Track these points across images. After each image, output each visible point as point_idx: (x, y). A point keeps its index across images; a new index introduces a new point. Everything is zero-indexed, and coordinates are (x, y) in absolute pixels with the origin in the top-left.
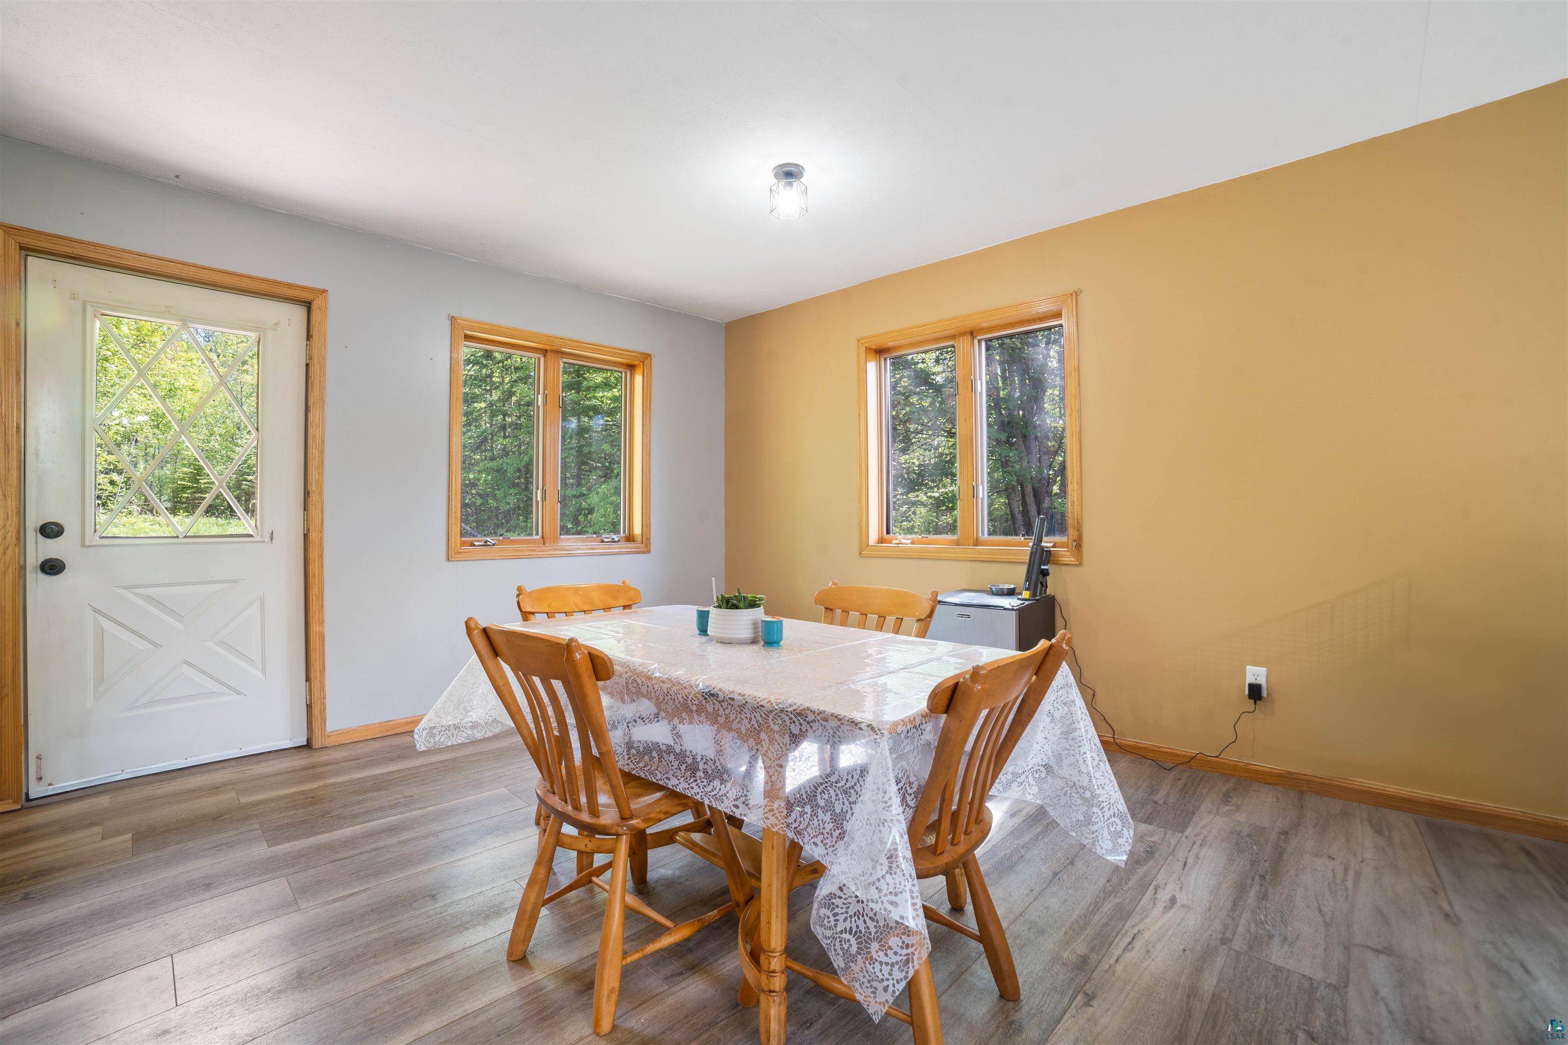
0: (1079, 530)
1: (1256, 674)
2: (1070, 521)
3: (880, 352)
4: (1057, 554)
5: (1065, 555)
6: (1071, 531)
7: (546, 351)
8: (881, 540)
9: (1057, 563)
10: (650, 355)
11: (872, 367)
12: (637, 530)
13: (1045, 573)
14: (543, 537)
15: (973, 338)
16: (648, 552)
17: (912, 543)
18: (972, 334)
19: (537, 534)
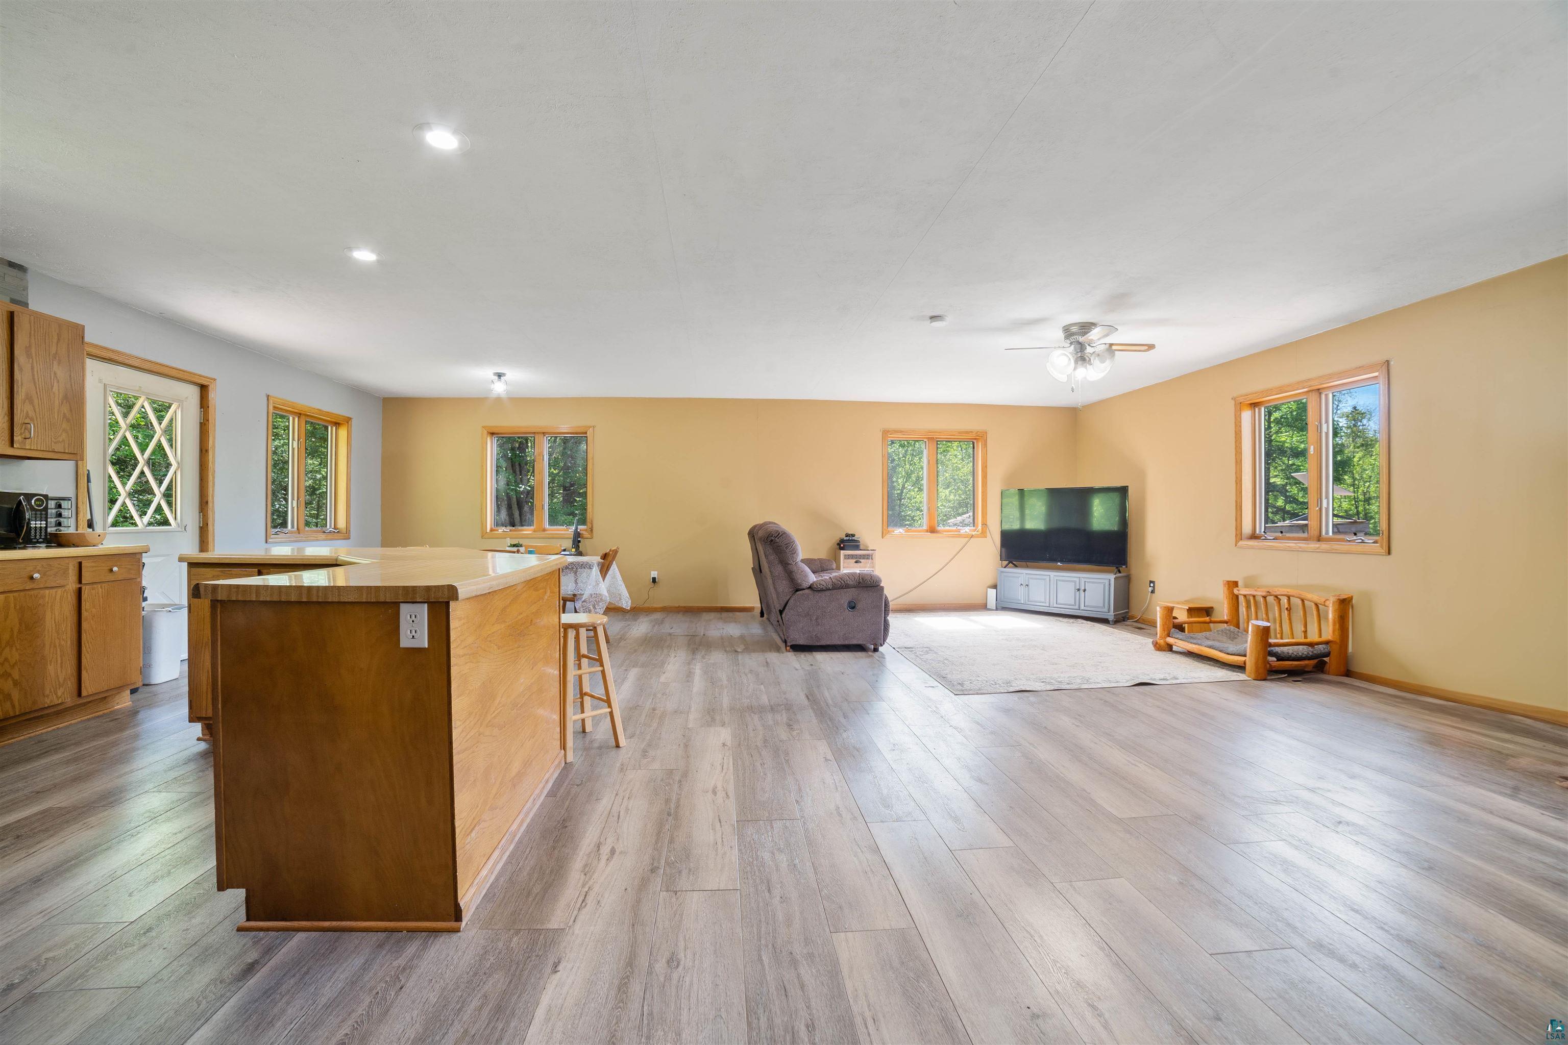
0: (592, 524)
1: (654, 574)
2: (588, 520)
3: (492, 434)
4: (583, 534)
5: (586, 534)
6: (588, 524)
7: (300, 414)
8: (492, 530)
9: (583, 538)
10: (351, 418)
11: (489, 439)
12: (342, 524)
13: (579, 542)
14: (298, 529)
15: (544, 436)
16: (349, 538)
17: (510, 531)
18: (544, 433)
19: (293, 527)
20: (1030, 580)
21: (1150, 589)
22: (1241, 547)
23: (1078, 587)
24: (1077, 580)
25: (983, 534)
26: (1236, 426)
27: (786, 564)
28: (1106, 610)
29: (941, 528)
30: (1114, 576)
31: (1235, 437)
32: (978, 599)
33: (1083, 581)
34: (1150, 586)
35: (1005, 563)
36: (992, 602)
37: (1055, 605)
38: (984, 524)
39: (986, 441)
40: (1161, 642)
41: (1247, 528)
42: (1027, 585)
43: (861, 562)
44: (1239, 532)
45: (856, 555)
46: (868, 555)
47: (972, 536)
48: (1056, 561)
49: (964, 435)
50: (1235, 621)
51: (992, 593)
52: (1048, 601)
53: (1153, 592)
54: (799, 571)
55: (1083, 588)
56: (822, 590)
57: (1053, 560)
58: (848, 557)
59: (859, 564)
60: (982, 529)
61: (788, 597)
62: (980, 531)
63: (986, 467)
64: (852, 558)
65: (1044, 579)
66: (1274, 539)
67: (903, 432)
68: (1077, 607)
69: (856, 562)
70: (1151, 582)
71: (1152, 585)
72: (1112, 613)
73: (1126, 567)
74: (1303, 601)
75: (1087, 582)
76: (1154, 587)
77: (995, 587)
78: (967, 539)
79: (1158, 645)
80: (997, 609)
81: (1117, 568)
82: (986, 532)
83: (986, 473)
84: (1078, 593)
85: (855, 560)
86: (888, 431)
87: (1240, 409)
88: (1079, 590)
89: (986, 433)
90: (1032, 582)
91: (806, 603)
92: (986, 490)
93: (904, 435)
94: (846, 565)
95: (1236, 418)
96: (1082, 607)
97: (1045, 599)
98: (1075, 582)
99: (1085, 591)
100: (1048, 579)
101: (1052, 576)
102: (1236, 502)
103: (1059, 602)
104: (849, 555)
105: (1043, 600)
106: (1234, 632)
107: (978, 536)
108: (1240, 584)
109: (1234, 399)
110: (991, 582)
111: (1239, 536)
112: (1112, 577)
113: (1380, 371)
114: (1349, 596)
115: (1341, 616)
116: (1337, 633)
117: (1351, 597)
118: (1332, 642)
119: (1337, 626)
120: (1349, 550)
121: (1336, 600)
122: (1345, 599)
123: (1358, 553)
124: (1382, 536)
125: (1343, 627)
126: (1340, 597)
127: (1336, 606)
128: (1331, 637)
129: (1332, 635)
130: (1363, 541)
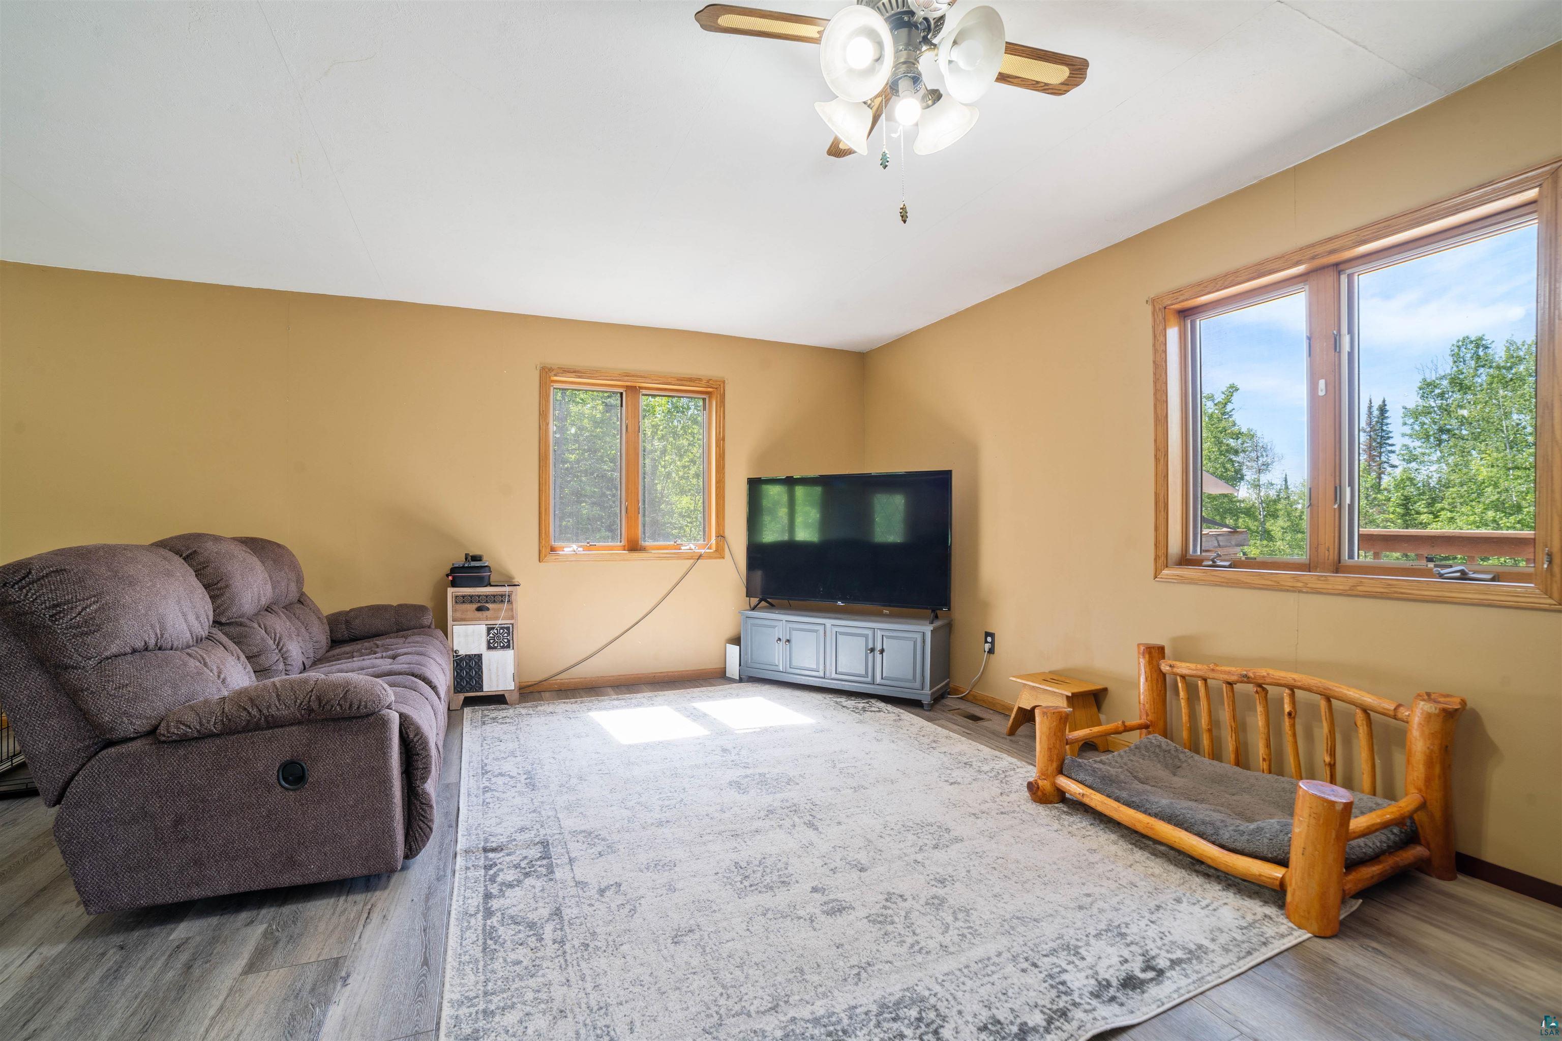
20: (794, 633)
21: (987, 646)
22: (1168, 581)
23: (870, 646)
24: (870, 633)
25: (719, 553)
26: (1155, 351)
27: (57, 666)
28: (917, 684)
29: (648, 543)
30: (931, 627)
31: (1155, 374)
32: (709, 663)
33: (879, 634)
34: (986, 642)
35: (754, 601)
36: (733, 669)
37: (834, 675)
38: (721, 536)
39: (723, 396)
40: (1045, 784)
41: (1175, 546)
42: (788, 641)
43: (488, 609)
44: (1161, 552)
45: (479, 596)
46: (502, 596)
47: (700, 557)
48: (835, 598)
49: (688, 383)
50: (1161, 724)
51: (733, 651)
52: (821, 667)
53: (991, 651)
54: (110, 687)
55: (879, 647)
56: (183, 740)
57: (831, 596)
58: (462, 600)
59: (485, 613)
60: (717, 543)
61: (73, 768)
62: (714, 548)
63: (724, 439)
64: (471, 602)
65: (816, 631)
66: (1230, 566)
67: (578, 372)
68: (869, 679)
69: (479, 609)
70: (988, 634)
71: (989, 639)
72: (927, 691)
73: (949, 609)
74: (1328, 699)
75: (886, 636)
76: (993, 643)
77: (736, 641)
78: (692, 561)
79: (1039, 793)
80: (741, 680)
81: (933, 611)
82: (723, 550)
83: (724, 450)
84: (870, 656)
85: (475, 606)
86: (551, 370)
87: (1164, 319)
88: (872, 650)
89: (724, 382)
90: (797, 636)
91: (132, 780)
92: (724, 477)
93: (580, 377)
94: (458, 615)
95: (1155, 336)
96: (878, 679)
97: (818, 664)
98: (866, 636)
99: (882, 651)
100: (822, 632)
101: (828, 626)
102: (1156, 495)
103: (839, 670)
104: (463, 597)
105: (814, 666)
106: (1169, 751)
107: (709, 557)
108: (1167, 651)
109: (1153, 301)
110: (730, 632)
111: (1162, 560)
112: (928, 629)
113: (1545, 185)
114: (1458, 700)
115: (1447, 747)
116: (1436, 783)
117: (1463, 703)
118: (1428, 804)
119: (1437, 770)
120: (1440, 594)
121: (1437, 711)
122: (1456, 710)
123: (1469, 601)
124: (1545, 566)
125: (1446, 768)
126: (1439, 702)
127: (1436, 726)
128: (1420, 790)
129: (1423, 788)
130: (1467, 577)
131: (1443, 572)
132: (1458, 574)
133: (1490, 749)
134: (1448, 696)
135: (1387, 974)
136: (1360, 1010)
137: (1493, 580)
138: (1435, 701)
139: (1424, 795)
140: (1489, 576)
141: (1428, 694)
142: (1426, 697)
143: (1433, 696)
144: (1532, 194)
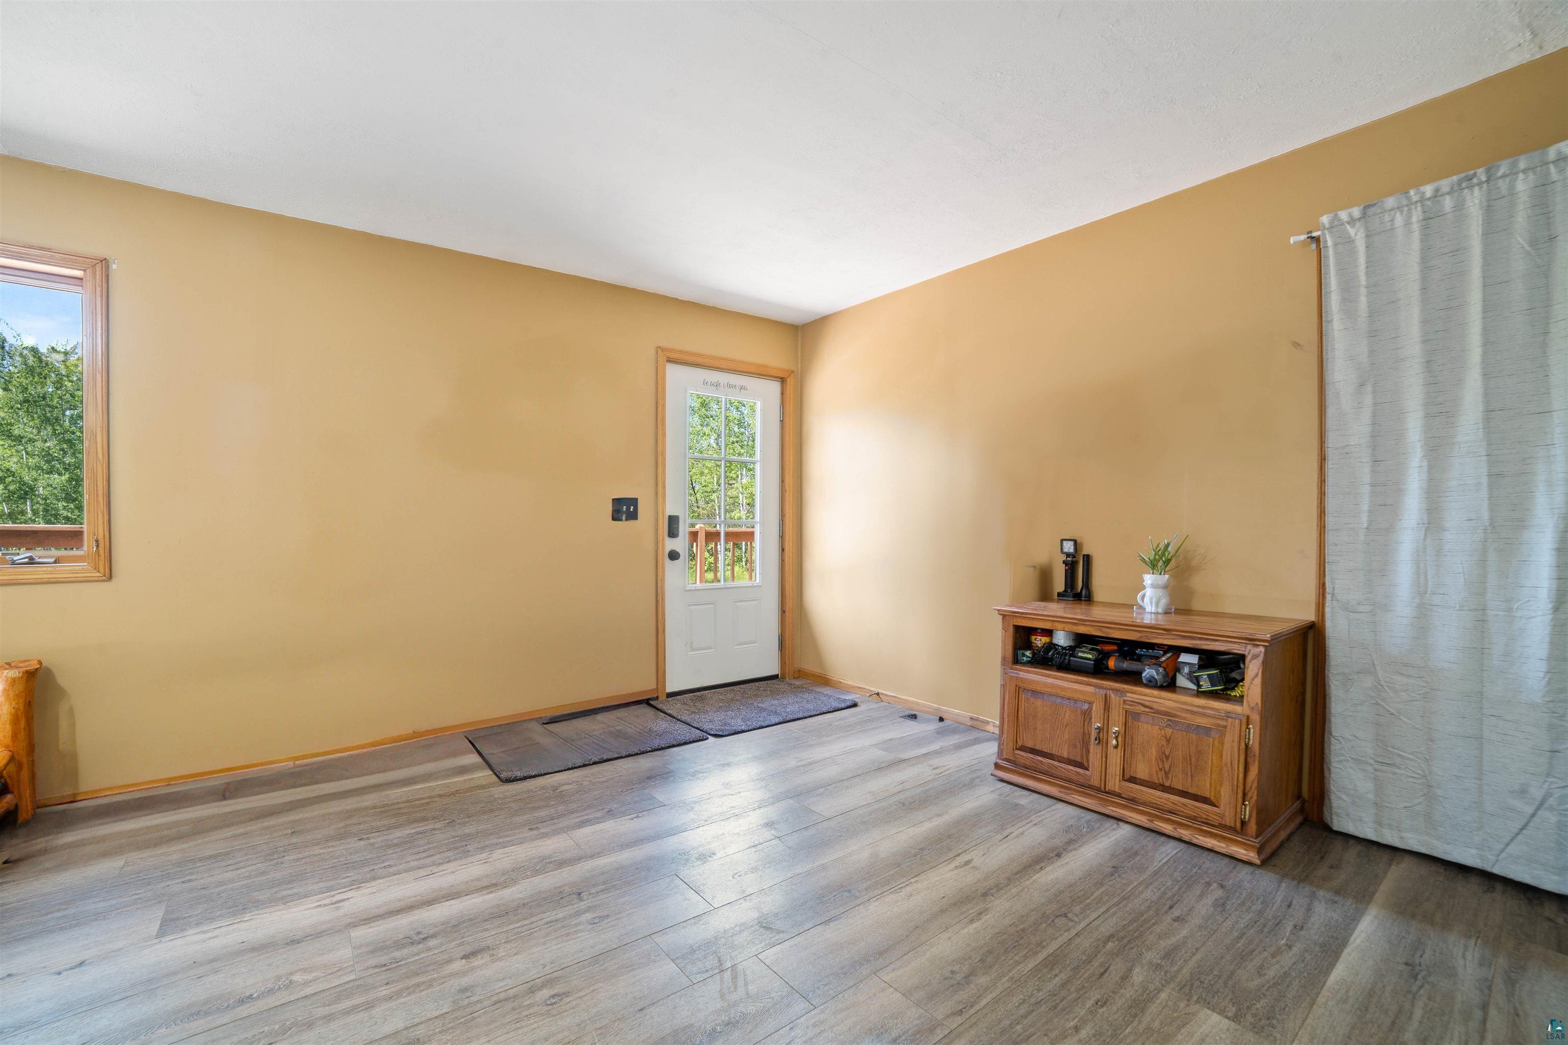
113: (88, 271)
114: (36, 662)
115: (30, 702)
116: (22, 735)
117: (40, 663)
118: (16, 756)
119: (23, 723)
120: (13, 577)
121: (21, 674)
122: (37, 669)
123: (40, 581)
124: (95, 549)
125: (29, 720)
126: (21, 667)
127: (20, 687)
128: (7, 747)
129: (10, 744)
130: (34, 561)
131: (15, 558)
132: (27, 560)
133: (61, 693)
134: (25, 661)
135: (16, 891)
136: (5, 925)
137: (55, 562)
138: (17, 667)
139: (12, 749)
140: (53, 560)
141: (9, 664)
142: (7, 667)
143: (13, 665)
144: (78, 273)
